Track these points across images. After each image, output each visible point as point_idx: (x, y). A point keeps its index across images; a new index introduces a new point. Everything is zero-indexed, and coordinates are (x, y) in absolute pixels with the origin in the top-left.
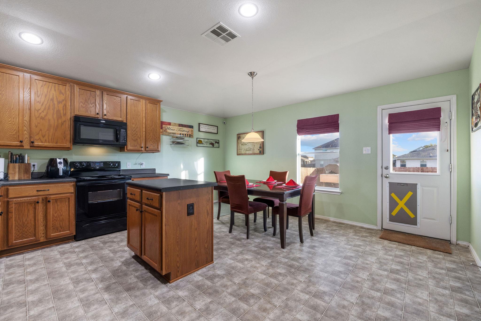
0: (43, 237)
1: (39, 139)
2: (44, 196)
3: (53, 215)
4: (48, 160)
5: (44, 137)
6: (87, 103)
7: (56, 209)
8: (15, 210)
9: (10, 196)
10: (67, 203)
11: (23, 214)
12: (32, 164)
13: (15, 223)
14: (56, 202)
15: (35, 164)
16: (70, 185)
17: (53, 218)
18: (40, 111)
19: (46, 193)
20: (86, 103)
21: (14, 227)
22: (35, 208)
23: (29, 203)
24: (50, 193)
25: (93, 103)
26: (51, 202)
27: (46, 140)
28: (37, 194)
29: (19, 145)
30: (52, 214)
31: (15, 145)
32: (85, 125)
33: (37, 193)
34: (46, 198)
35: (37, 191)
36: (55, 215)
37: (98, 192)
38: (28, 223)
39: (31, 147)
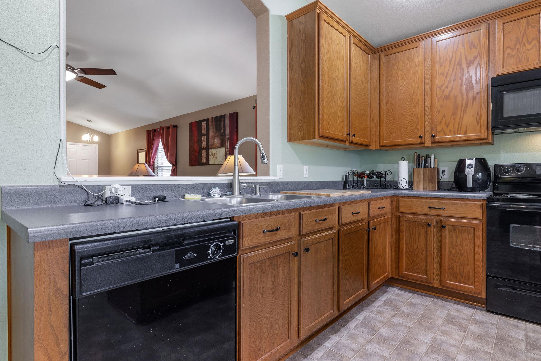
0: (437, 280)
1: (441, 131)
2: (438, 218)
3: (450, 252)
4: (457, 163)
5: (447, 126)
6: (520, 44)
7: (454, 243)
8: (406, 230)
9: (402, 210)
10: (471, 237)
11: (414, 238)
12: (441, 169)
13: (406, 248)
14: (454, 230)
15: (446, 169)
16: (475, 204)
17: (449, 255)
18: (443, 88)
19: (441, 213)
20: (518, 46)
21: (404, 252)
22: (426, 233)
23: (421, 224)
24: (446, 214)
25: (533, 39)
26: (447, 228)
27: (450, 131)
28: (428, 213)
29: (419, 142)
30: (449, 248)
31: (415, 142)
32: (512, 90)
33: (429, 211)
34: (441, 221)
35: (429, 208)
36: (453, 251)
37: (535, 227)
38: (419, 252)
39: (432, 143)
